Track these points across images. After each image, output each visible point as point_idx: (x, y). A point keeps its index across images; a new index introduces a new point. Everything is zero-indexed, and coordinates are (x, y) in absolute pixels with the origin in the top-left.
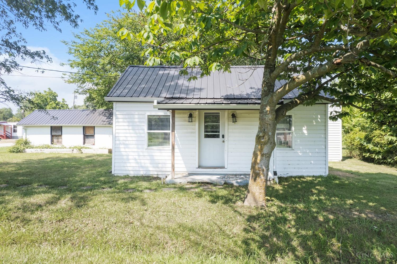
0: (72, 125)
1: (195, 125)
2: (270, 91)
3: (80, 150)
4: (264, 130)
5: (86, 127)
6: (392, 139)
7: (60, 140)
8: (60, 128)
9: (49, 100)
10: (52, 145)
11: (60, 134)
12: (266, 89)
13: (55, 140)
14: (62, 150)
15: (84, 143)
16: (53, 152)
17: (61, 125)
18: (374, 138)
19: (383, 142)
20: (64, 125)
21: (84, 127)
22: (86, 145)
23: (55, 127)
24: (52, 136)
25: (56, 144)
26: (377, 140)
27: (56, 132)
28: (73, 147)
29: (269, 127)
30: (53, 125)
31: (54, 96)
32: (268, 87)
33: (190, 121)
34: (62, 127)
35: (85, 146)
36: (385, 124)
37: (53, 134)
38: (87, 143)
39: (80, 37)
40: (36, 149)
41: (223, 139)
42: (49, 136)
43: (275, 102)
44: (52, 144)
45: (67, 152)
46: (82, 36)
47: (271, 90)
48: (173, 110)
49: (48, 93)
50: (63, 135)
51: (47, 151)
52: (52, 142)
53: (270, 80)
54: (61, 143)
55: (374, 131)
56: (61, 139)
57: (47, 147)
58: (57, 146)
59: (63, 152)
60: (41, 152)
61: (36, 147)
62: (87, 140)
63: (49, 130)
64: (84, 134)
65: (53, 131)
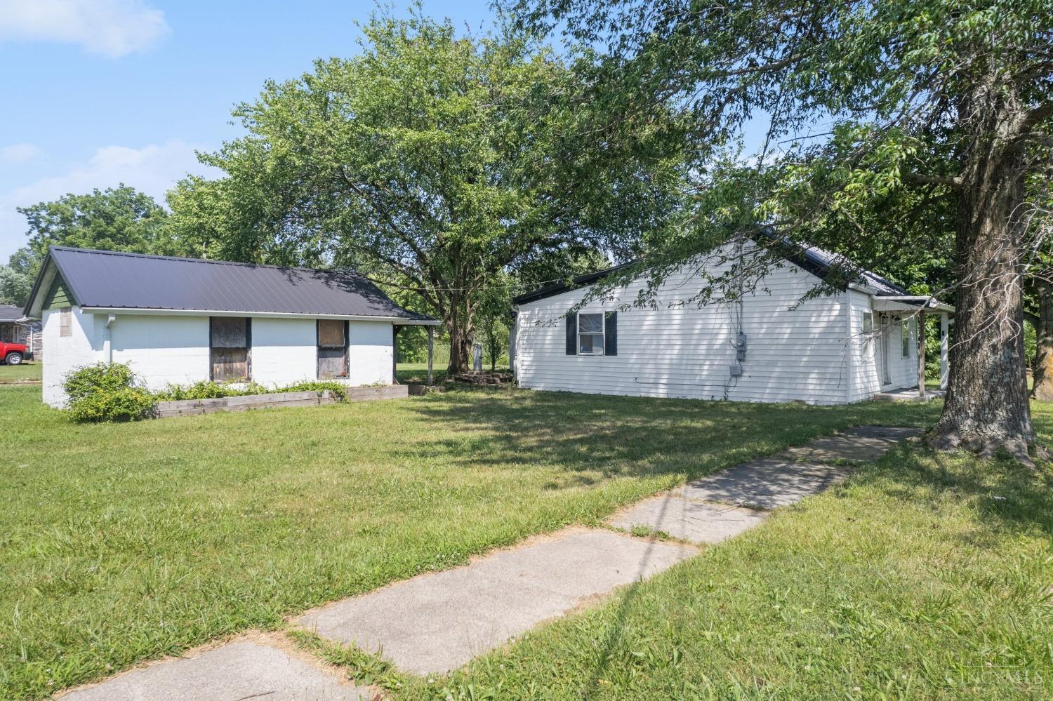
3: (338, 393)
5: (322, 321)
8: (243, 327)
11: (243, 344)
15: (318, 372)
17: (246, 313)
20: (256, 313)
21: (318, 323)
23: (224, 320)
24: (215, 354)
27: (229, 337)
30: (217, 312)
34: (248, 321)
38: (324, 373)
40: (196, 402)
50: (253, 349)
56: (248, 360)
60: (214, 409)
62: (324, 363)
63: (204, 330)
64: (318, 345)
65: (215, 335)
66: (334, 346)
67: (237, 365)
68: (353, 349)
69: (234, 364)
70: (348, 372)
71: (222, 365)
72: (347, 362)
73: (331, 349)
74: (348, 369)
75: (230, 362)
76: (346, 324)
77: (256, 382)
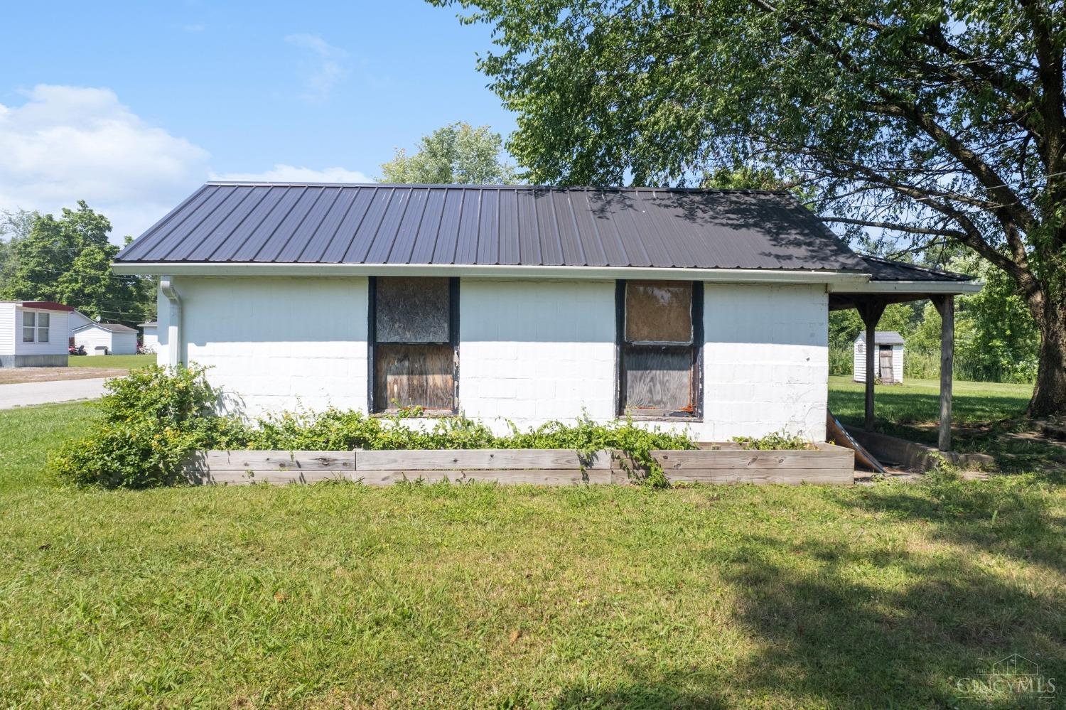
5: (634, 283)
7: (440, 379)
9: (80, 240)
11: (442, 337)
13: (396, 383)
15: (623, 403)
23: (402, 282)
27: (409, 323)
31: (97, 227)
34: (453, 284)
37: (382, 338)
42: (359, 351)
44: (377, 406)
49: (76, 218)
50: (465, 347)
52: (380, 394)
56: (452, 371)
63: (358, 304)
64: (620, 341)
65: (383, 318)
66: (664, 343)
67: (437, 380)
68: (712, 352)
69: (430, 378)
70: (701, 407)
71: (405, 378)
72: (697, 382)
73: (656, 350)
74: (701, 399)
75: (421, 373)
76: (697, 289)
77: (469, 417)
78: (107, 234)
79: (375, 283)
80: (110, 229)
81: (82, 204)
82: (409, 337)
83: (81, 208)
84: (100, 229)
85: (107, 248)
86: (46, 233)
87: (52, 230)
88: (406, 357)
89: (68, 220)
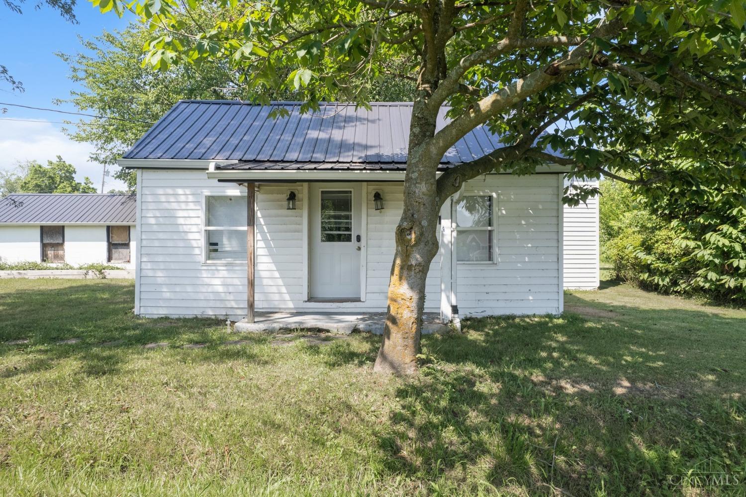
0: (84, 223)
1: (301, 216)
2: (424, 136)
3: (100, 272)
4: (413, 215)
5: (113, 227)
6: (687, 246)
7: (61, 252)
8: (59, 231)
9: (58, 179)
10: (45, 264)
11: (61, 242)
12: (417, 130)
13: (50, 253)
14: (64, 272)
15: (110, 259)
16: (45, 277)
17: (61, 223)
18: (656, 245)
19: (672, 251)
20: (67, 223)
21: (108, 228)
22: (113, 263)
23: (50, 227)
24: (44, 246)
25: (52, 262)
26: (661, 247)
27: (52, 237)
28: (86, 266)
29: (422, 209)
30: (44, 223)
31: (67, 171)
32: (421, 126)
33: (291, 206)
34: (63, 227)
35: (111, 264)
36: (676, 217)
37: (45, 241)
38: (116, 259)
39: (94, 46)
40: (9, 272)
41: (357, 244)
42: (38, 245)
43: (434, 156)
44: (43, 260)
45: (74, 277)
46: (100, 45)
47: (428, 134)
48: (251, 184)
49: (55, 166)
50: (66, 243)
51: (32, 275)
52: (44, 257)
53: (426, 113)
54: (62, 258)
55: (657, 232)
56: (63, 250)
57: (34, 267)
58: (54, 265)
59: (65, 277)
60: (20, 276)
61: (12, 268)
62: (116, 253)
63: (38, 232)
64: (108, 242)
65: (45, 236)
66: (121, 242)
68: (132, 244)
72: (129, 253)
74: (130, 257)
75: (56, 251)
76: (128, 228)
77: (68, 263)
78: (73, 175)
79: (42, 228)
80: (75, 172)
81: (59, 157)
82: (52, 241)
83: (58, 160)
84: (70, 173)
85: (73, 184)
86: (37, 176)
87: (42, 174)
88: (53, 247)
89: (50, 167)
